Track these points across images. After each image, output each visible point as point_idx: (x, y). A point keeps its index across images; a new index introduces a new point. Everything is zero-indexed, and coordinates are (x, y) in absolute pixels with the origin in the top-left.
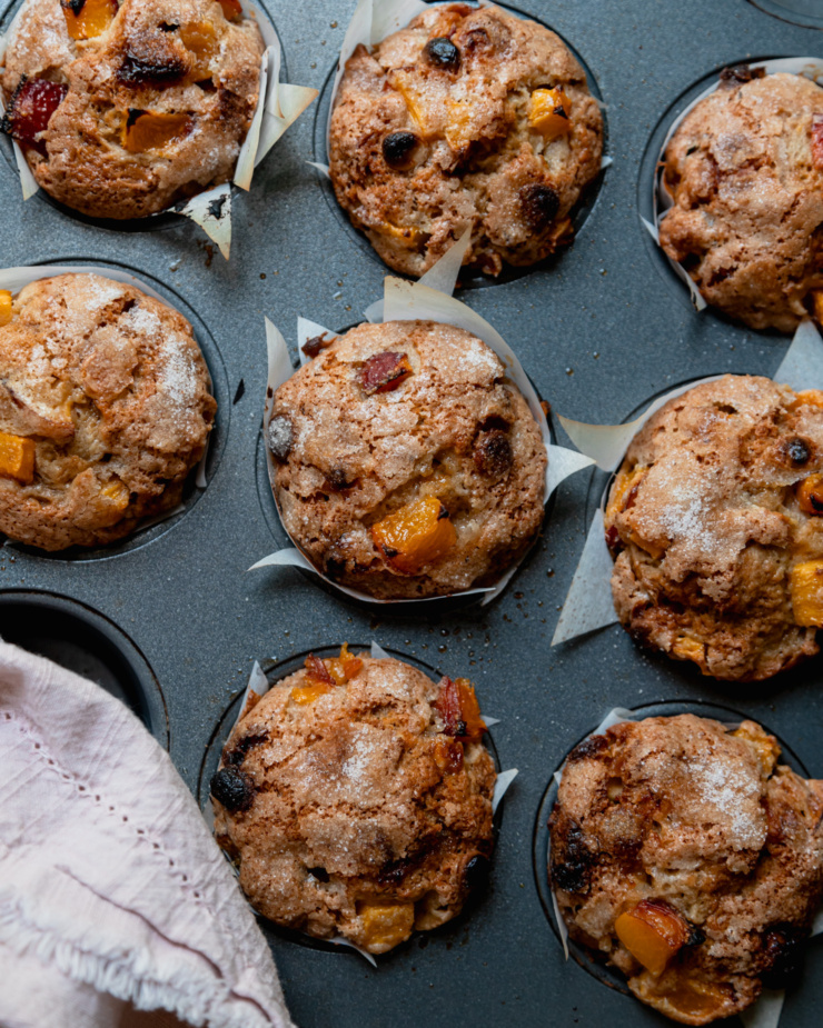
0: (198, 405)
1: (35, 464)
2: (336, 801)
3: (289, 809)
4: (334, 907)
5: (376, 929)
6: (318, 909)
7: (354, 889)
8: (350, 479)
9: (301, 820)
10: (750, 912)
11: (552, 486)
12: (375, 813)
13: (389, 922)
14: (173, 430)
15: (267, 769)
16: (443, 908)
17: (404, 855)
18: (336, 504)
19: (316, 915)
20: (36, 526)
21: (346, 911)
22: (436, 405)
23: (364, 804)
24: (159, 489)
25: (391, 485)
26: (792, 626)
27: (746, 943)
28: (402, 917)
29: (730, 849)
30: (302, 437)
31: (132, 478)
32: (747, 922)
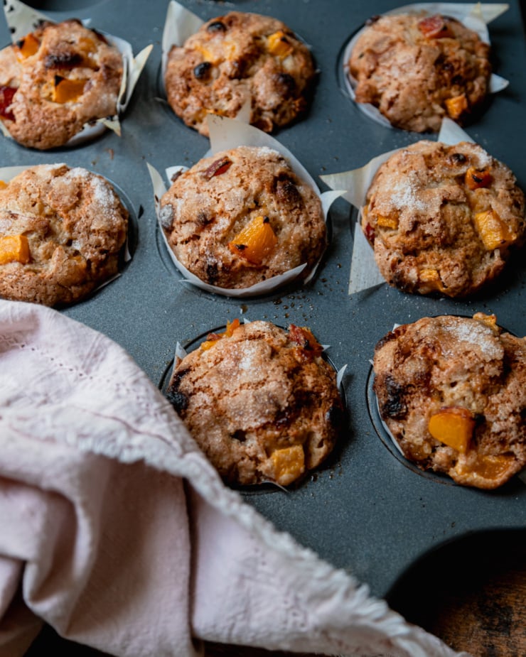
0: (117, 208)
1: (29, 251)
2: (239, 386)
3: (212, 397)
4: (252, 454)
5: (281, 463)
6: (243, 459)
7: (262, 437)
8: (209, 218)
9: (220, 402)
10: (509, 401)
11: (326, 210)
12: (263, 384)
13: (288, 458)
14: (105, 219)
15: (194, 383)
16: (320, 445)
17: (287, 405)
18: (205, 235)
19: (242, 463)
20: (35, 286)
21: (260, 456)
22: (249, 173)
23: (256, 380)
24: (103, 256)
25: (233, 215)
26: (485, 252)
27: (512, 419)
28: (296, 453)
29: (484, 362)
30: (178, 209)
31: (86, 251)
32: (509, 407)
